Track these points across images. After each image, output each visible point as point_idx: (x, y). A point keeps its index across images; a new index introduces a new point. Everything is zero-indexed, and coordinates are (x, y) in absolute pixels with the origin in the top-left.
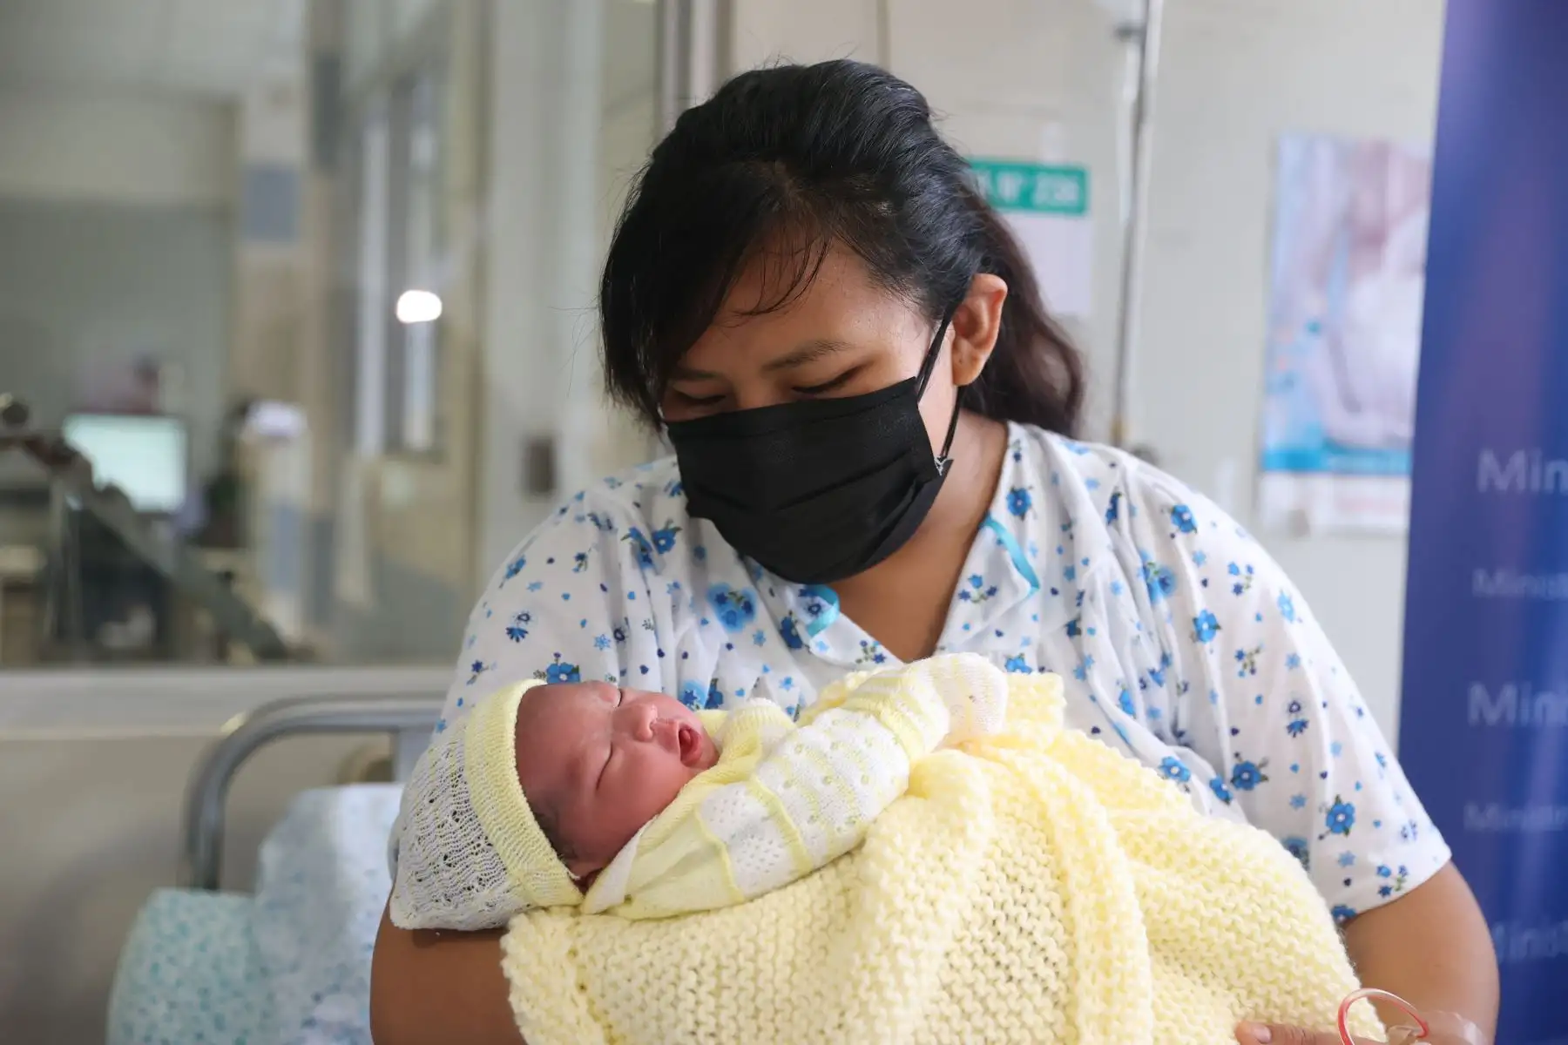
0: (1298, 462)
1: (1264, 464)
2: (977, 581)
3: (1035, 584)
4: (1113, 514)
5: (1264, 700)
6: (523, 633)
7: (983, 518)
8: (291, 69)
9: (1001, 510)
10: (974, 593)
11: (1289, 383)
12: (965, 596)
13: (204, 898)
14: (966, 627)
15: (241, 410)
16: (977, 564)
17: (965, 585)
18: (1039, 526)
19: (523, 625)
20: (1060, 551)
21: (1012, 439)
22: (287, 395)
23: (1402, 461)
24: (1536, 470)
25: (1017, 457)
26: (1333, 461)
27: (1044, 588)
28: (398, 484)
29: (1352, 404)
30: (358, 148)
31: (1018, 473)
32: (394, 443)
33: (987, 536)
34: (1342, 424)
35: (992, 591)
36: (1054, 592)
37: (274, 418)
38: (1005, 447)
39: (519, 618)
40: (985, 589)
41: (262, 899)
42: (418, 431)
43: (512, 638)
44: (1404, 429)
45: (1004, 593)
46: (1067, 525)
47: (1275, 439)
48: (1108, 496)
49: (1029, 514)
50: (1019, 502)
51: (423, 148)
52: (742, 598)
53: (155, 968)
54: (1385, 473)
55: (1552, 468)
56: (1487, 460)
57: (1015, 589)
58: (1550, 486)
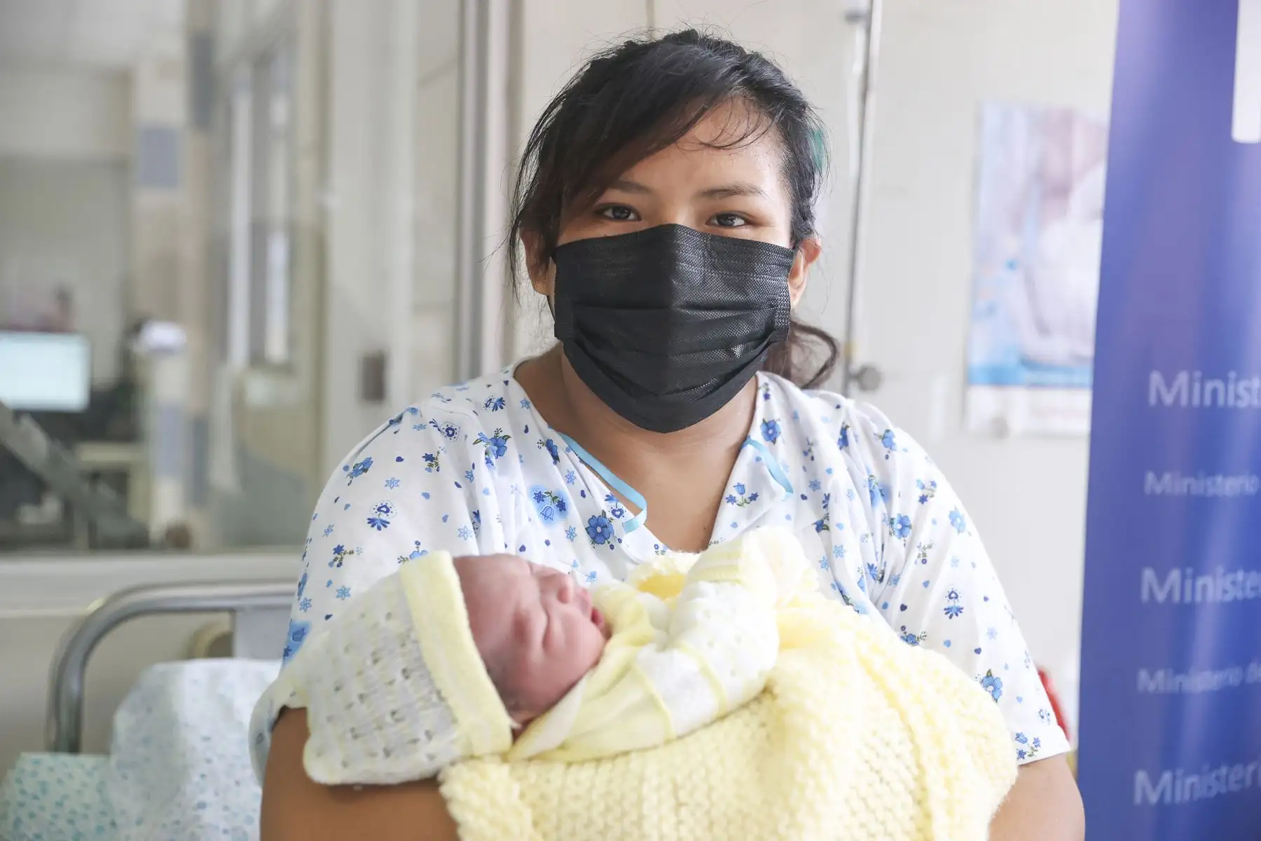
0: (998, 378)
1: (968, 379)
2: (741, 488)
3: (789, 489)
4: (844, 441)
5: (930, 585)
6: (385, 524)
7: (745, 439)
8: (174, 47)
9: (757, 433)
10: (739, 498)
11: (991, 310)
12: (732, 499)
13: (66, 758)
14: (735, 525)
15: (135, 328)
16: (741, 473)
17: (731, 491)
18: (785, 449)
19: (383, 517)
20: (804, 469)
21: (761, 383)
22: (171, 315)
23: (1085, 376)
24: (1197, 386)
25: (767, 397)
26: (1027, 375)
27: (796, 495)
28: (259, 390)
29: (1043, 329)
30: (229, 113)
31: (768, 409)
32: (257, 358)
33: (749, 452)
34: (1035, 345)
35: (754, 497)
36: (804, 497)
37: (161, 334)
38: (757, 389)
39: (379, 510)
40: (747, 495)
41: (114, 759)
42: (276, 348)
43: (373, 526)
44: (1087, 350)
45: (764, 496)
46: (807, 451)
47: (979, 358)
48: (839, 429)
49: (779, 439)
50: (771, 431)
51: (279, 112)
52: (556, 497)
53: (18, 822)
54: (1070, 386)
55: (1209, 386)
56: (1156, 378)
57: (773, 495)
58: (1208, 401)
